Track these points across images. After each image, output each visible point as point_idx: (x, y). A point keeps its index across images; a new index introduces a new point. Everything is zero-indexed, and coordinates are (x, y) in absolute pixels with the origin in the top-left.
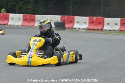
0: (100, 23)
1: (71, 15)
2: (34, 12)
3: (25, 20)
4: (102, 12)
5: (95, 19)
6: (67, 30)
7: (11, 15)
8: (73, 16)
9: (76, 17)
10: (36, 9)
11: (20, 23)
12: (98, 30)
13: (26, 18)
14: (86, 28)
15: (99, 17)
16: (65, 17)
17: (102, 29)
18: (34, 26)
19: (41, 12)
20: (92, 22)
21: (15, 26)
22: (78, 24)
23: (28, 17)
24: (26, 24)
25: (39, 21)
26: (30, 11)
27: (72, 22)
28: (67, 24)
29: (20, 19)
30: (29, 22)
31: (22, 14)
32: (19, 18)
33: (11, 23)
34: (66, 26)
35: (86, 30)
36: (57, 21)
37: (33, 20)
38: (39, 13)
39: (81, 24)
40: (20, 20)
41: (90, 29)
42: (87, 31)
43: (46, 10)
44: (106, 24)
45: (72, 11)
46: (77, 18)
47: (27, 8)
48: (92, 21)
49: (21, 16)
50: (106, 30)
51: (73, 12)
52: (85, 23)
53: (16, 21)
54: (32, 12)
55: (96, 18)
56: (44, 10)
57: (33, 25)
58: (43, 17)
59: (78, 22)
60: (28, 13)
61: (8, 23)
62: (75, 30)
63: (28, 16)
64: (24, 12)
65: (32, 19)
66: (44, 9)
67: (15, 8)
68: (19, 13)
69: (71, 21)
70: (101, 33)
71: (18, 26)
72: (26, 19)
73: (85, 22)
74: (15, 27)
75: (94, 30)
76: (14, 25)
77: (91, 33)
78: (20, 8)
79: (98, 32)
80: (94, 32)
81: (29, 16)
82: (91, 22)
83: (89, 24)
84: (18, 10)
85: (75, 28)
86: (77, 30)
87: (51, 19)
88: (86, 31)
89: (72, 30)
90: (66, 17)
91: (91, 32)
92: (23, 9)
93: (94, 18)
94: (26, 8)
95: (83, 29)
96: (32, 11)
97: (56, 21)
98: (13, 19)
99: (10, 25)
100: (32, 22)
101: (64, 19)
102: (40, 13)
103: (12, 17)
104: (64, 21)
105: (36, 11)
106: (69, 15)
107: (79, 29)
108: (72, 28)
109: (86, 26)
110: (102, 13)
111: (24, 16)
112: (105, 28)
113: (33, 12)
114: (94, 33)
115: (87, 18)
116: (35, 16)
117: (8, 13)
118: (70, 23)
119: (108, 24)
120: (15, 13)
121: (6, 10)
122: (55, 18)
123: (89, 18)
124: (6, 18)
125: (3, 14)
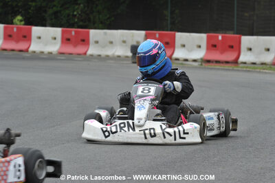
0: (231, 47)
1: (167, 30)
2: (87, 23)
3: (66, 40)
4: (235, 23)
5: (220, 38)
7: (36, 30)
8: (173, 32)
9: (178, 35)
10: (92, 17)
11: (55, 48)
12: (227, 62)
13: (68, 37)
14: (202, 59)
15: (230, 35)
16: (155, 34)
17: (236, 62)
18: (85, 54)
19: (101, 23)
20: (214, 46)
21: (46, 55)
22: (183, 49)
23: (73, 33)
24: (69, 49)
25: (97, 42)
26: (76, 20)
27: (170, 44)
29: (55, 39)
30: (75, 45)
31: (60, 27)
32: (54, 36)
33: (35, 47)
35: (201, 62)
36: (138, 42)
37: (85, 41)
38: (96, 25)
39: (190, 50)
40: (54, 41)
41: (209, 61)
42: (204, 64)
43: (113, 18)
44: (246, 50)
45: (169, 22)
46: (180, 37)
47: (71, 14)
48: (215, 44)
49: (58, 31)
50: (245, 63)
51: (173, 23)
52: (200, 47)
53: (46, 45)
54: (81, 23)
55: (222, 37)
56: (109, 18)
57: (84, 52)
58: (105, 34)
59: (184, 46)
60: (72, 26)
61: (29, 47)
62: (177, 63)
63: (73, 31)
64: (63, 22)
65: (82, 38)
66: (108, 16)
67: (44, 14)
68: (53, 26)
69: (167, 43)
70: (233, 70)
71: (51, 53)
72: (68, 40)
73: (199, 44)
74: (45, 57)
75: (217, 62)
76: (42, 52)
77: (211, 69)
78: (56, 13)
79: (227, 66)
80: (218, 66)
81: (76, 32)
82: (212, 46)
83: (208, 49)
84: (51, 19)
85: (177, 59)
86: (182, 64)
87: (125, 39)
88: (201, 65)
90: (157, 34)
91: (213, 67)
92: (62, 17)
93: (218, 37)
94: (68, 15)
95: (195, 61)
96: (82, 21)
97: (134, 43)
98: (40, 38)
99: (34, 52)
100: (82, 44)
102: (100, 25)
103: (39, 35)
105: (89, 21)
106: (163, 30)
107: (186, 60)
108: (170, 57)
109: (200, 54)
110: (235, 26)
111: (63, 32)
112: (242, 59)
113: (85, 22)
114: (218, 69)
115: (204, 36)
116: (88, 33)
117: (30, 26)
119: (250, 49)
120: (44, 25)
121: (25, 20)
122: (133, 36)
123: (208, 36)
124: (25, 37)
125: (17, 28)
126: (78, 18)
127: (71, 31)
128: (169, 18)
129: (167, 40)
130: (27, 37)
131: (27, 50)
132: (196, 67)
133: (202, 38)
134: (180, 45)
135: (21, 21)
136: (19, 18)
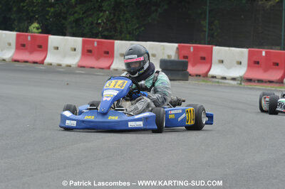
0: (276, 64)
1: (205, 44)
2: (113, 33)
3: (87, 52)
4: (283, 37)
5: (264, 54)
6: (192, 81)
7: (53, 40)
8: (210, 46)
9: (216, 49)
10: (118, 26)
11: (74, 60)
12: (271, 82)
13: (89, 47)
14: (241, 77)
15: (275, 51)
16: (189, 47)
17: (281, 81)
18: (109, 68)
19: (129, 34)
20: (257, 63)
21: (63, 68)
22: (221, 65)
23: (96, 44)
24: (90, 62)
26: (100, 29)
27: (207, 60)
28: (194, 65)
29: (75, 50)
30: (98, 58)
31: (82, 37)
32: (74, 47)
33: (51, 58)
34: (191, 69)
35: (241, 81)
36: (169, 56)
37: (109, 53)
38: (123, 35)
39: (229, 67)
40: (74, 53)
41: (250, 80)
42: (243, 84)
43: (143, 28)
45: (207, 34)
46: (218, 51)
47: (95, 22)
48: (257, 60)
49: (77, 42)
51: (211, 36)
52: (240, 63)
53: (64, 56)
54: (106, 33)
55: (266, 52)
56: (138, 28)
57: (108, 65)
59: (222, 62)
60: (95, 36)
61: (44, 59)
63: (96, 42)
64: (85, 31)
65: (106, 50)
66: (137, 25)
67: (64, 21)
68: (74, 35)
69: (203, 58)
71: (70, 66)
72: (89, 51)
73: (239, 60)
75: (260, 81)
76: (60, 65)
77: (251, 89)
78: (77, 21)
79: (269, 87)
80: (260, 86)
82: (254, 63)
83: (249, 66)
84: (72, 28)
85: (214, 77)
86: (218, 82)
87: (155, 52)
88: (241, 84)
89: (204, 81)
90: (192, 47)
91: (253, 87)
92: (84, 26)
93: (261, 52)
94: (92, 24)
95: (234, 79)
96: (107, 30)
97: (166, 58)
98: (57, 48)
99: (51, 64)
100: (106, 57)
101: (185, 53)
102: (128, 36)
103: (56, 45)
104: (186, 57)
105: (115, 30)
106: (200, 43)
107: (224, 78)
108: (206, 75)
109: (240, 72)
110: (283, 41)
111: (84, 43)
113: (110, 32)
114: (259, 89)
115: (245, 51)
116: (113, 43)
117: (46, 35)
118: (201, 63)
120: (65, 35)
121: (41, 27)
122: (164, 49)
123: (249, 52)
124: (40, 47)
125: (31, 36)
126: (102, 27)
127: (94, 42)
128: (207, 30)
129: (203, 55)
130: (43, 47)
131: (42, 63)
132: (233, 87)
133: (242, 53)
134: (217, 61)
135: (38, 29)
136: (36, 25)
